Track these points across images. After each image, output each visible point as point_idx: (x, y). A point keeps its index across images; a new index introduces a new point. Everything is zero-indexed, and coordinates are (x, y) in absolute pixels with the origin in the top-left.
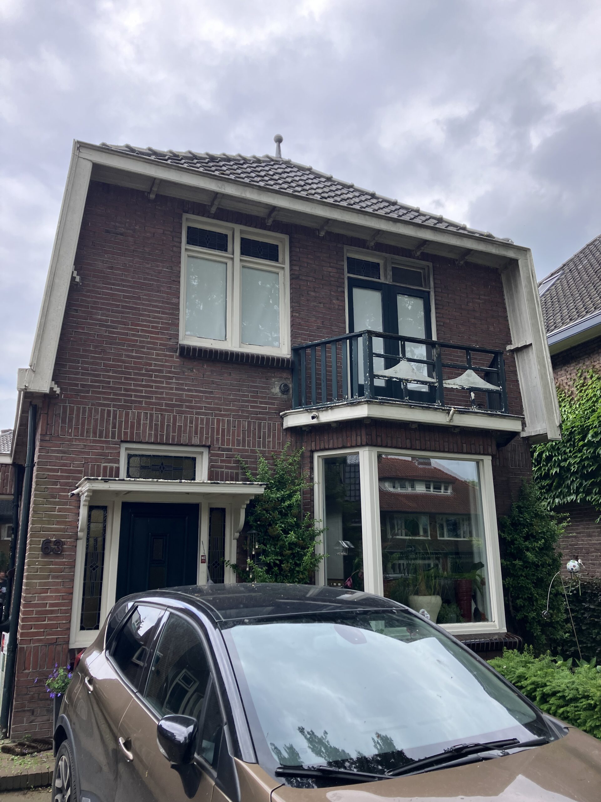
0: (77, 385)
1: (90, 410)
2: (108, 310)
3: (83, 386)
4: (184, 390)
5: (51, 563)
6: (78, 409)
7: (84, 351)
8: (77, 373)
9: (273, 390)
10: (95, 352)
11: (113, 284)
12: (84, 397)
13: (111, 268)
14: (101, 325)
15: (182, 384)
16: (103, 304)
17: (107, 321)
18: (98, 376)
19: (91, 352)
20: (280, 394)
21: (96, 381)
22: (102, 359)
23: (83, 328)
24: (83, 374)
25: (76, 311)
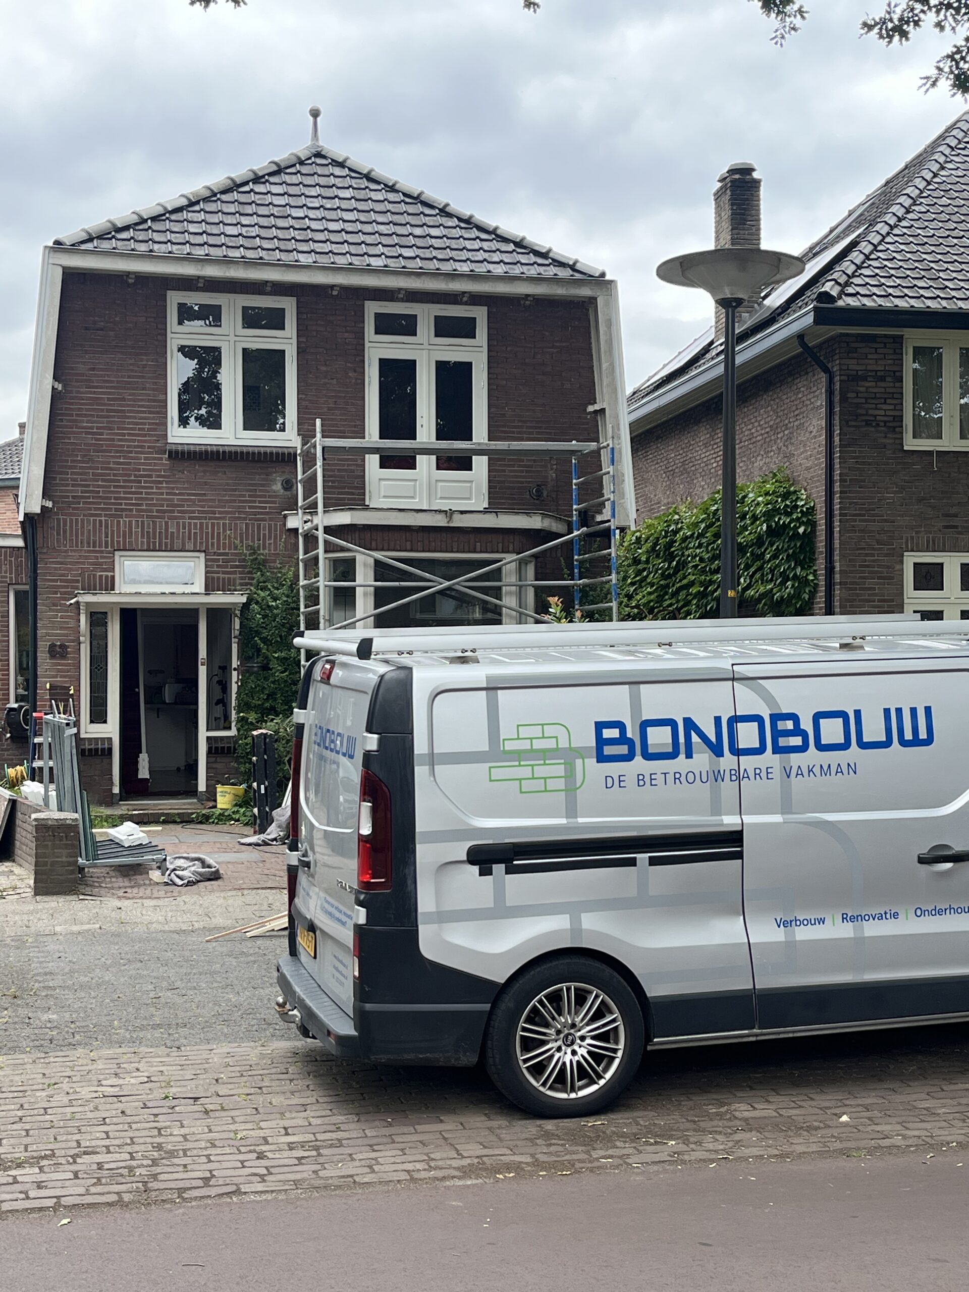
0: (68, 497)
1: (83, 520)
2: (93, 416)
3: (73, 497)
4: (175, 494)
5: (59, 664)
6: (71, 520)
7: (72, 461)
8: (67, 485)
9: (274, 487)
10: (83, 462)
11: (96, 387)
12: (77, 509)
13: (93, 369)
14: (87, 433)
15: (173, 488)
16: (87, 410)
17: (92, 428)
18: (88, 486)
19: (79, 461)
20: (282, 491)
21: (86, 492)
22: (90, 468)
23: (69, 438)
24: (73, 485)
25: (62, 420)
